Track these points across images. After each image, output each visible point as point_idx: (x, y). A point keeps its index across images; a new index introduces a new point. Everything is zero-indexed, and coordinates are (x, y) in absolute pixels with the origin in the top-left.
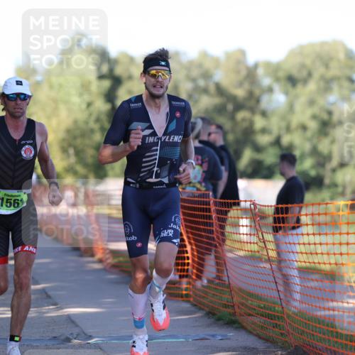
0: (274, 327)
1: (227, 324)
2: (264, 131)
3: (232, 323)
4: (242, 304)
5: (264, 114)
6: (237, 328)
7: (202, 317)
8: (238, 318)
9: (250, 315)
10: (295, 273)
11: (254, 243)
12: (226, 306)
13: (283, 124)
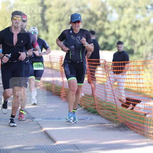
0: (113, 114)
1: (93, 113)
2: (108, 29)
3: (95, 113)
4: (99, 105)
5: (109, 22)
6: (97, 115)
7: (82, 110)
8: (97, 110)
9: (102, 109)
10: (123, 91)
11: (105, 78)
12: (92, 105)
13: (117, 26)
